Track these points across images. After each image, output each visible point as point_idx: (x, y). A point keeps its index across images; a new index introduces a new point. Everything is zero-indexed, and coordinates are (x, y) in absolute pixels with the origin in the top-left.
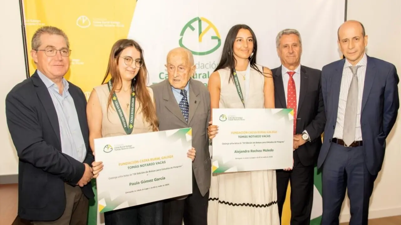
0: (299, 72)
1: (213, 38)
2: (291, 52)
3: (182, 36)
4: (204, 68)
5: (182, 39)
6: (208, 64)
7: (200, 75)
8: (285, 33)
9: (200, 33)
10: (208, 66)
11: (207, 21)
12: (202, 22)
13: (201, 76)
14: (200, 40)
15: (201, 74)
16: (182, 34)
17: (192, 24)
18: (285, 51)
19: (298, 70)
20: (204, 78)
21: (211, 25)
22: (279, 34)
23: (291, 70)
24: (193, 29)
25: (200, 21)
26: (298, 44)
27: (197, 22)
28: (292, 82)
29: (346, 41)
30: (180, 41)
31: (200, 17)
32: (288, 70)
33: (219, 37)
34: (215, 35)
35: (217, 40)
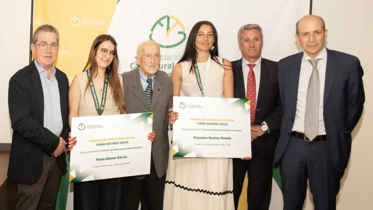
0: (260, 65)
1: (179, 33)
2: (252, 46)
3: (152, 32)
4: (169, 59)
5: (152, 34)
6: (174, 56)
7: (165, 65)
8: (247, 28)
9: (168, 28)
10: (173, 58)
11: (175, 19)
12: (171, 19)
13: (167, 67)
14: (168, 35)
15: (167, 65)
16: (152, 30)
17: (162, 22)
18: (246, 45)
19: (258, 63)
20: (169, 68)
21: (178, 22)
22: (241, 29)
23: (251, 62)
24: (162, 25)
25: (168, 18)
26: (260, 37)
27: (166, 19)
28: (252, 74)
29: (306, 34)
30: (151, 36)
31: (169, 15)
32: (248, 63)
33: (184, 32)
34: (181, 30)
35: (183, 35)
